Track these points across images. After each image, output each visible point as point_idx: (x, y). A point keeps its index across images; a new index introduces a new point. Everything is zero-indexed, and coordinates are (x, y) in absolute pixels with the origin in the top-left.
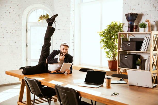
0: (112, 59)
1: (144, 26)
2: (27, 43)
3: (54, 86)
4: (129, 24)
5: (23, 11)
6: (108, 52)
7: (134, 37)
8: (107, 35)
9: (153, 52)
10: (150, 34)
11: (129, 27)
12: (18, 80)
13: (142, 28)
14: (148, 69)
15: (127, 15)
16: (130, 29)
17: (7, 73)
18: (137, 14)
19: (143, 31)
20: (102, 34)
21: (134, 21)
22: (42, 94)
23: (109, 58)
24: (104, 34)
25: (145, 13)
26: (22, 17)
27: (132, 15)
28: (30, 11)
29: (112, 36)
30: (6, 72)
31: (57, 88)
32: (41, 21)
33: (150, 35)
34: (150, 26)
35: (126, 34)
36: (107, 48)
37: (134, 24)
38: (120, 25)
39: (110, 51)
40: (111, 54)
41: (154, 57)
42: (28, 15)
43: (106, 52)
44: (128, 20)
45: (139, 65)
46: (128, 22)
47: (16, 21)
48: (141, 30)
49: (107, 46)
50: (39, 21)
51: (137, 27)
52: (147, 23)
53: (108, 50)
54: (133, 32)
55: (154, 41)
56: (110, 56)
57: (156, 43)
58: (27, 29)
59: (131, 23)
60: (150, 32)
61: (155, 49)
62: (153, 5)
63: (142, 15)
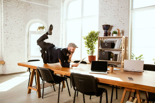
1: (115, 33)
2: (28, 45)
4: (105, 32)
5: (27, 23)
6: (89, 50)
8: (88, 39)
10: (122, 37)
11: (104, 34)
14: (120, 60)
15: (103, 26)
17: (19, 64)
18: (109, 26)
20: (85, 38)
21: (108, 30)
22: (53, 80)
23: (89, 54)
24: (86, 38)
25: (114, 25)
26: (26, 27)
27: (107, 26)
28: (31, 24)
29: (92, 40)
32: (39, 30)
38: (97, 33)
42: (29, 26)
43: (87, 50)
44: (104, 29)
45: (112, 58)
47: (21, 29)
49: (89, 46)
50: (38, 30)
51: (110, 33)
52: (117, 31)
57: (124, 43)
58: (28, 35)
59: (106, 31)
61: (123, 48)
62: (120, 20)
63: (112, 26)
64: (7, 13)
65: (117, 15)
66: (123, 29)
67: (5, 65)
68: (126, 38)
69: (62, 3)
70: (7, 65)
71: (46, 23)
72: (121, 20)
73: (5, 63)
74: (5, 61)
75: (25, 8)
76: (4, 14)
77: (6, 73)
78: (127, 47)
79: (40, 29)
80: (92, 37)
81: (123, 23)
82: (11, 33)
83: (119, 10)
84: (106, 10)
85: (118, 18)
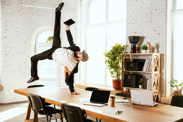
0: (116, 79)
1: (145, 48)
3: (61, 104)
4: (132, 46)
5: (33, 32)
6: (112, 72)
7: (136, 58)
8: (111, 56)
9: (154, 73)
10: (151, 55)
11: (132, 49)
12: (26, 98)
13: (144, 49)
14: (150, 88)
15: (130, 37)
17: (16, 91)
18: (139, 37)
19: (145, 52)
21: (136, 43)
22: (43, 110)
23: (114, 77)
24: (108, 54)
25: (146, 36)
26: (31, 38)
27: (134, 37)
28: (39, 33)
29: (116, 57)
30: (14, 91)
31: (63, 107)
32: (49, 42)
33: (151, 57)
34: (151, 48)
35: (129, 55)
36: (112, 68)
37: (137, 46)
38: (124, 46)
39: (114, 71)
40: (115, 74)
41: (155, 77)
42: (37, 36)
43: (111, 72)
44: (131, 42)
45: (141, 85)
46: (131, 44)
47: (25, 42)
48: (143, 52)
49: (112, 66)
50: (47, 41)
51: (139, 49)
52: (148, 45)
53: (113, 70)
54: (136, 53)
55: (154, 62)
57: (156, 64)
58: (36, 49)
59: (134, 45)
60: (151, 54)
61: (156, 70)
63: (143, 38)
64: (6, 21)
65: (150, 20)
66: (158, 43)
67: (3, 91)
68: (162, 55)
70: (5, 91)
72: (155, 29)
73: (3, 88)
74: (3, 86)
75: (30, 11)
76: (2, 22)
77: (4, 102)
78: (163, 69)
80: (116, 52)
81: (157, 32)
82: (11, 48)
83: (153, 13)
84: (136, 14)
85: (151, 25)
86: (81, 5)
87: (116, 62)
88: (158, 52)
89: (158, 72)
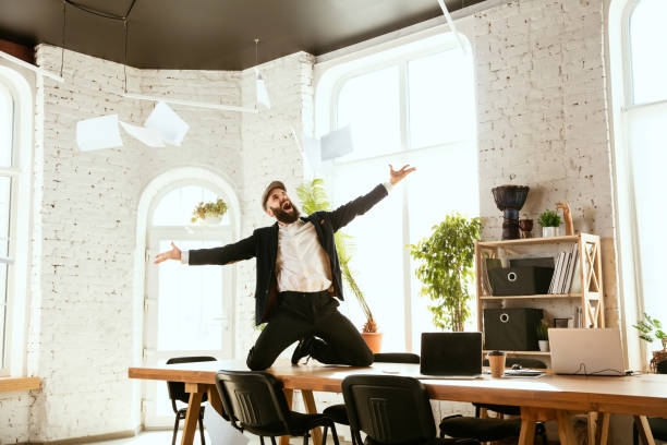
1: (552, 221)
2: (146, 297)
4: (505, 217)
6: (440, 308)
7: (523, 257)
8: (435, 255)
9: (588, 296)
10: (576, 241)
11: (505, 226)
13: (548, 225)
15: (497, 191)
16: (510, 231)
18: (526, 189)
20: (421, 250)
21: (519, 208)
23: (443, 326)
24: (425, 250)
25: (547, 187)
26: (137, 210)
28: (159, 192)
29: (451, 257)
30: (129, 372)
32: (200, 220)
33: (576, 245)
35: (494, 248)
36: (439, 293)
37: (522, 217)
38: (475, 222)
39: (445, 304)
40: (448, 313)
41: (593, 309)
42: (151, 204)
43: (433, 309)
44: (501, 206)
46: (502, 213)
47: (118, 221)
48: (549, 233)
49: (438, 289)
50: (193, 220)
51: (529, 224)
52: (560, 214)
53: (442, 300)
54: (519, 238)
55: (588, 261)
56: (444, 323)
57: (592, 269)
58: (147, 248)
59: (511, 215)
60: (573, 236)
61: (592, 288)
62: (572, 162)
63: (540, 192)
64: (58, 152)
65: (558, 137)
66: (589, 204)
67: (40, 397)
68: (606, 242)
69: (310, 90)
70: (49, 398)
71: (233, 187)
72: (577, 162)
73: (41, 385)
75: (133, 119)
76: (46, 155)
78: (611, 285)
79: (203, 217)
80: (450, 244)
81: (585, 172)
82: (72, 243)
83: (566, 114)
84: (509, 118)
85: (564, 152)
86: (314, 96)
87: (451, 272)
88: (591, 231)
89: (598, 296)
